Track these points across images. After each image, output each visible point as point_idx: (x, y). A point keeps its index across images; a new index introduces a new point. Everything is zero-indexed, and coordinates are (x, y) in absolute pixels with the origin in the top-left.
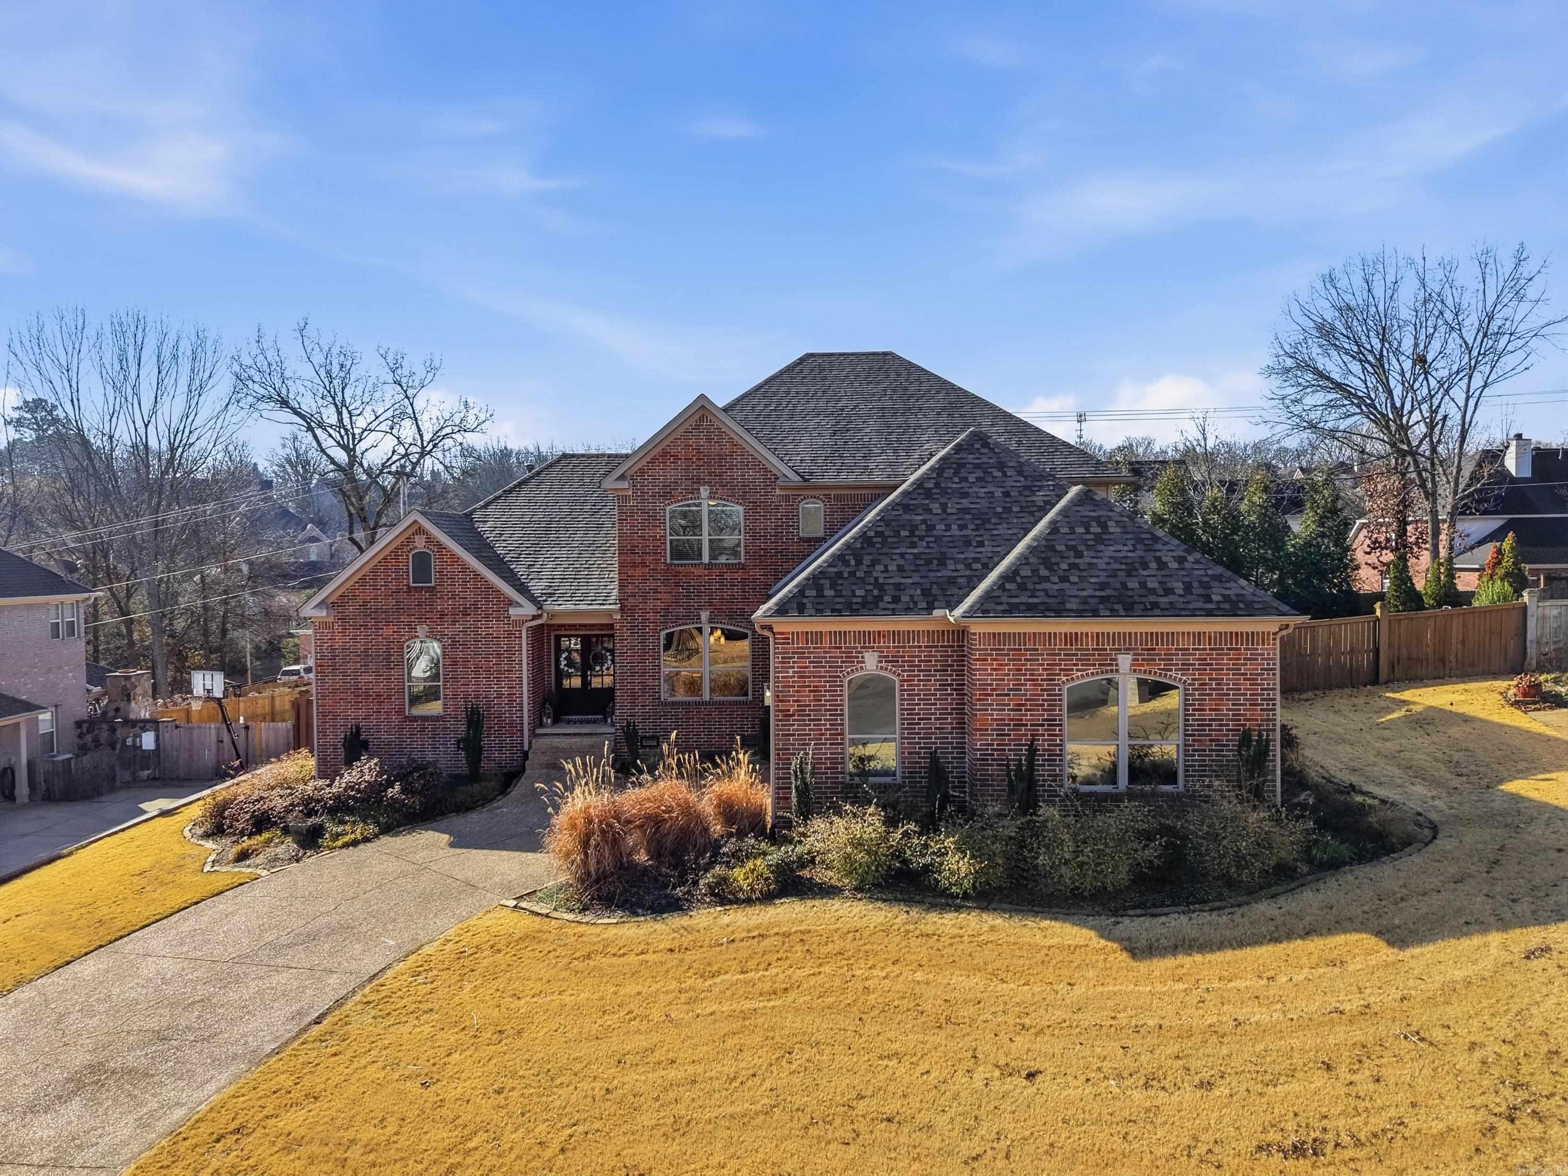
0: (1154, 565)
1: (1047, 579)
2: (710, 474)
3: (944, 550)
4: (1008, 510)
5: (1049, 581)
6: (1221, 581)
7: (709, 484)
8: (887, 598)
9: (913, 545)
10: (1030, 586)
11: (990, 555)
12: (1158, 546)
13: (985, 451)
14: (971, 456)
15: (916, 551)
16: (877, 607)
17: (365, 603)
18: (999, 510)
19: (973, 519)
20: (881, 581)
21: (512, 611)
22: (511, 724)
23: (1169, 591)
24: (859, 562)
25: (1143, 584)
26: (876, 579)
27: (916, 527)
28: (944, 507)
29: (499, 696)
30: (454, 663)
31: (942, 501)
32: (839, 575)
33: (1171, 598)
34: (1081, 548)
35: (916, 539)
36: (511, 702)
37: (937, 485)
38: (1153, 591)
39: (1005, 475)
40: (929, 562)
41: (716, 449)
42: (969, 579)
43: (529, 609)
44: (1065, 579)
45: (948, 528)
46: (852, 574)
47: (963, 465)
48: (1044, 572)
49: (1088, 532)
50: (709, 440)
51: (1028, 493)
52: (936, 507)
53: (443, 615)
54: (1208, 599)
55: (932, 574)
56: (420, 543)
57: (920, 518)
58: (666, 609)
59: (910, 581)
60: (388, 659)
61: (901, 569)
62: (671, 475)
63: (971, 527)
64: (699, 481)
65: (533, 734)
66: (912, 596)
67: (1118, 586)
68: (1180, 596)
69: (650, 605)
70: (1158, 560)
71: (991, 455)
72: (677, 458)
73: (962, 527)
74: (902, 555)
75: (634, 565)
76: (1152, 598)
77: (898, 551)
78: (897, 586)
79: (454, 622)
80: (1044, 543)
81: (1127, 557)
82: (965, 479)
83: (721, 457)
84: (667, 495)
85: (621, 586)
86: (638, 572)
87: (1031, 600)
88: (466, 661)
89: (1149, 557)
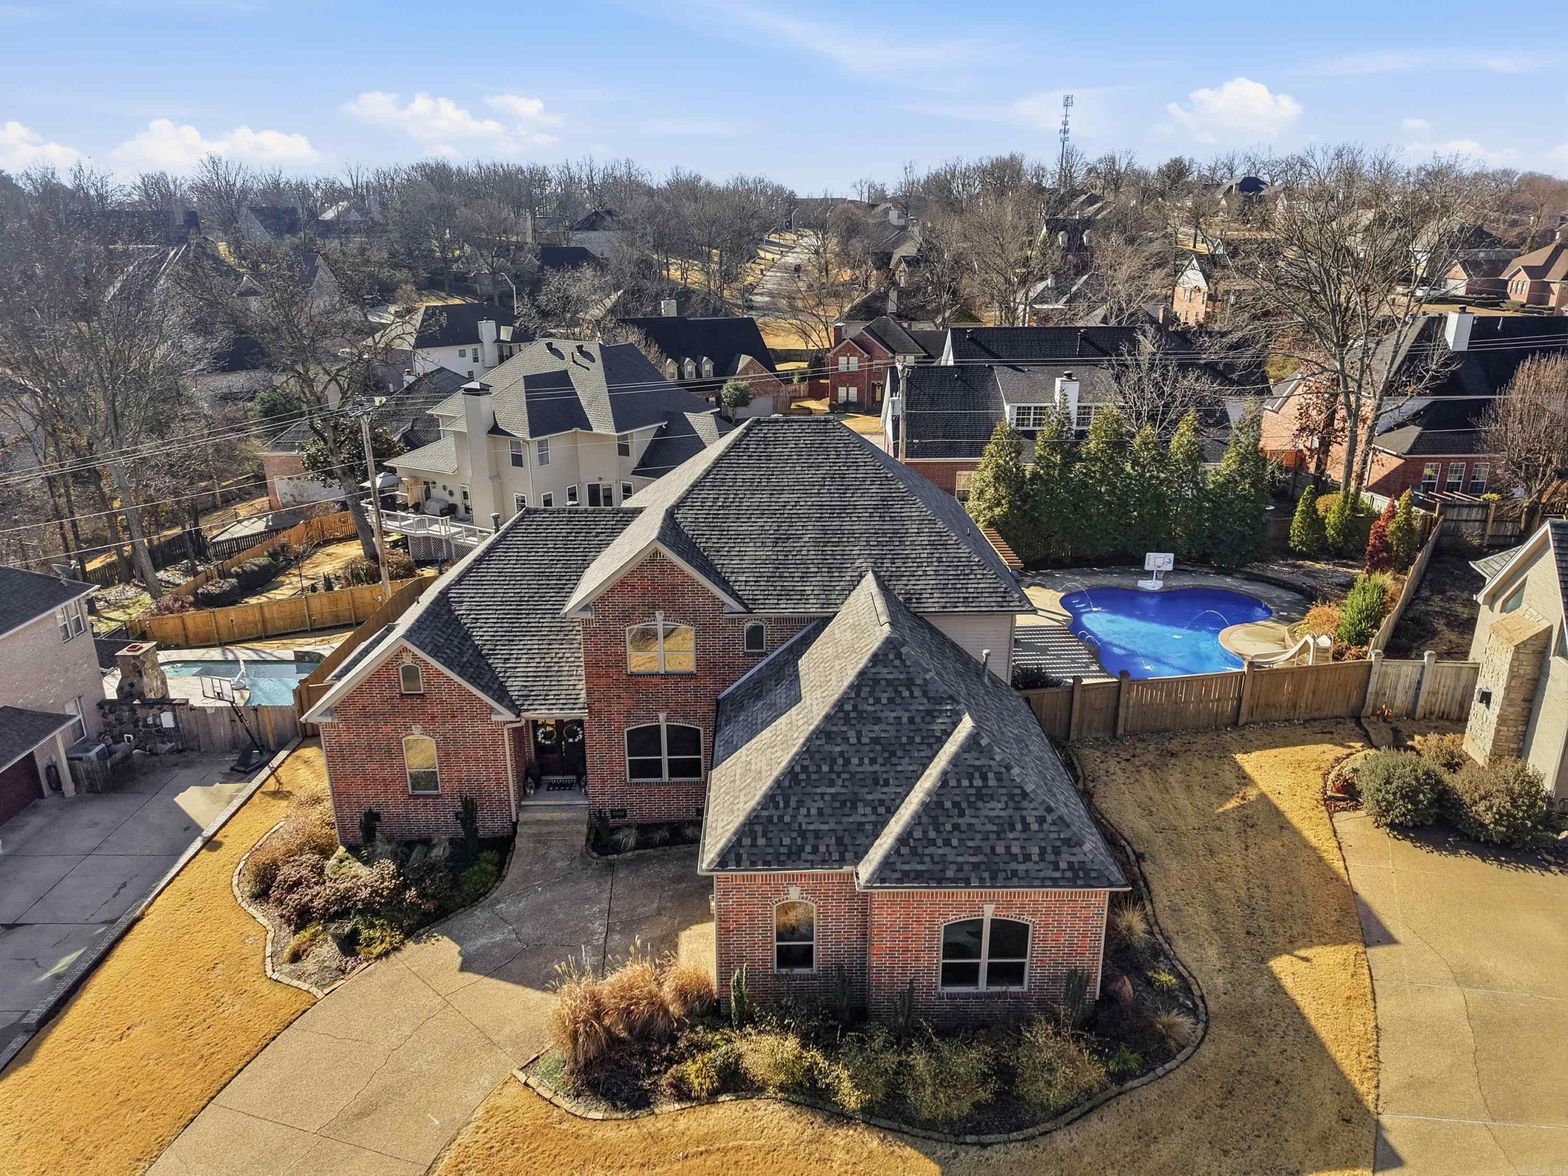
0: (1019, 826)
1: (933, 842)
2: (664, 601)
3: (856, 789)
4: (911, 740)
5: (935, 845)
6: (1070, 846)
7: (664, 608)
8: (808, 848)
9: (832, 784)
10: (920, 850)
11: (893, 797)
12: (1025, 804)
13: (897, 663)
14: (885, 670)
15: (833, 790)
16: (799, 859)
17: (364, 708)
18: (904, 740)
19: (884, 750)
20: (804, 827)
21: (494, 718)
22: (500, 800)
23: (1027, 858)
24: (787, 805)
25: (1008, 848)
26: (800, 824)
27: (833, 761)
28: (859, 734)
29: (489, 780)
30: (448, 754)
31: (859, 727)
32: (770, 819)
33: (1029, 865)
34: (964, 805)
35: (834, 776)
36: (498, 784)
37: (855, 707)
38: (1014, 857)
39: (912, 693)
40: (843, 804)
41: (668, 580)
42: (875, 824)
43: (508, 716)
44: (947, 843)
45: (861, 764)
46: (781, 818)
47: (877, 682)
48: (932, 834)
49: (971, 786)
50: (662, 572)
51: (928, 719)
52: (852, 735)
53: (433, 718)
54: (1056, 868)
55: (845, 819)
56: (408, 661)
57: (838, 749)
58: (629, 712)
59: (826, 827)
60: (389, 751)
61: (820, 812)
62: (629, 602)
63: (880, 760)
64: (655, 607)
65: (520, 807)
66: (828, 846)
67: (988, 851)
68: (1036, 863)
69: (615, 708)
70: (1023, 820)
71: (902, 669)
72: (633, 587)
73: (873, 761)
74: (822, 795)
75: (599, 676)
76: (1014, 865)
77: (819, 790)
78: (816, 833)
79: (444, 723)
80: (935, 799)
81: (999, 817)
82: (878, 701)
83: (674, 586)
84: (627, 618)
85: (589, 694)
86: (603, 681)
87: (920, 867)
88: (457, 754)
89: (1017, 818)
